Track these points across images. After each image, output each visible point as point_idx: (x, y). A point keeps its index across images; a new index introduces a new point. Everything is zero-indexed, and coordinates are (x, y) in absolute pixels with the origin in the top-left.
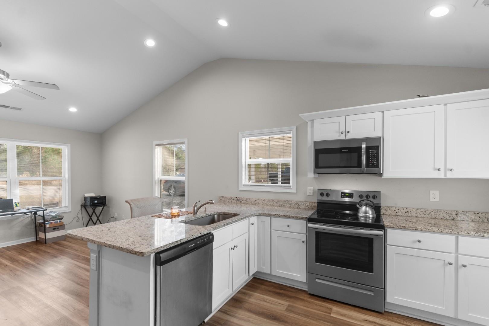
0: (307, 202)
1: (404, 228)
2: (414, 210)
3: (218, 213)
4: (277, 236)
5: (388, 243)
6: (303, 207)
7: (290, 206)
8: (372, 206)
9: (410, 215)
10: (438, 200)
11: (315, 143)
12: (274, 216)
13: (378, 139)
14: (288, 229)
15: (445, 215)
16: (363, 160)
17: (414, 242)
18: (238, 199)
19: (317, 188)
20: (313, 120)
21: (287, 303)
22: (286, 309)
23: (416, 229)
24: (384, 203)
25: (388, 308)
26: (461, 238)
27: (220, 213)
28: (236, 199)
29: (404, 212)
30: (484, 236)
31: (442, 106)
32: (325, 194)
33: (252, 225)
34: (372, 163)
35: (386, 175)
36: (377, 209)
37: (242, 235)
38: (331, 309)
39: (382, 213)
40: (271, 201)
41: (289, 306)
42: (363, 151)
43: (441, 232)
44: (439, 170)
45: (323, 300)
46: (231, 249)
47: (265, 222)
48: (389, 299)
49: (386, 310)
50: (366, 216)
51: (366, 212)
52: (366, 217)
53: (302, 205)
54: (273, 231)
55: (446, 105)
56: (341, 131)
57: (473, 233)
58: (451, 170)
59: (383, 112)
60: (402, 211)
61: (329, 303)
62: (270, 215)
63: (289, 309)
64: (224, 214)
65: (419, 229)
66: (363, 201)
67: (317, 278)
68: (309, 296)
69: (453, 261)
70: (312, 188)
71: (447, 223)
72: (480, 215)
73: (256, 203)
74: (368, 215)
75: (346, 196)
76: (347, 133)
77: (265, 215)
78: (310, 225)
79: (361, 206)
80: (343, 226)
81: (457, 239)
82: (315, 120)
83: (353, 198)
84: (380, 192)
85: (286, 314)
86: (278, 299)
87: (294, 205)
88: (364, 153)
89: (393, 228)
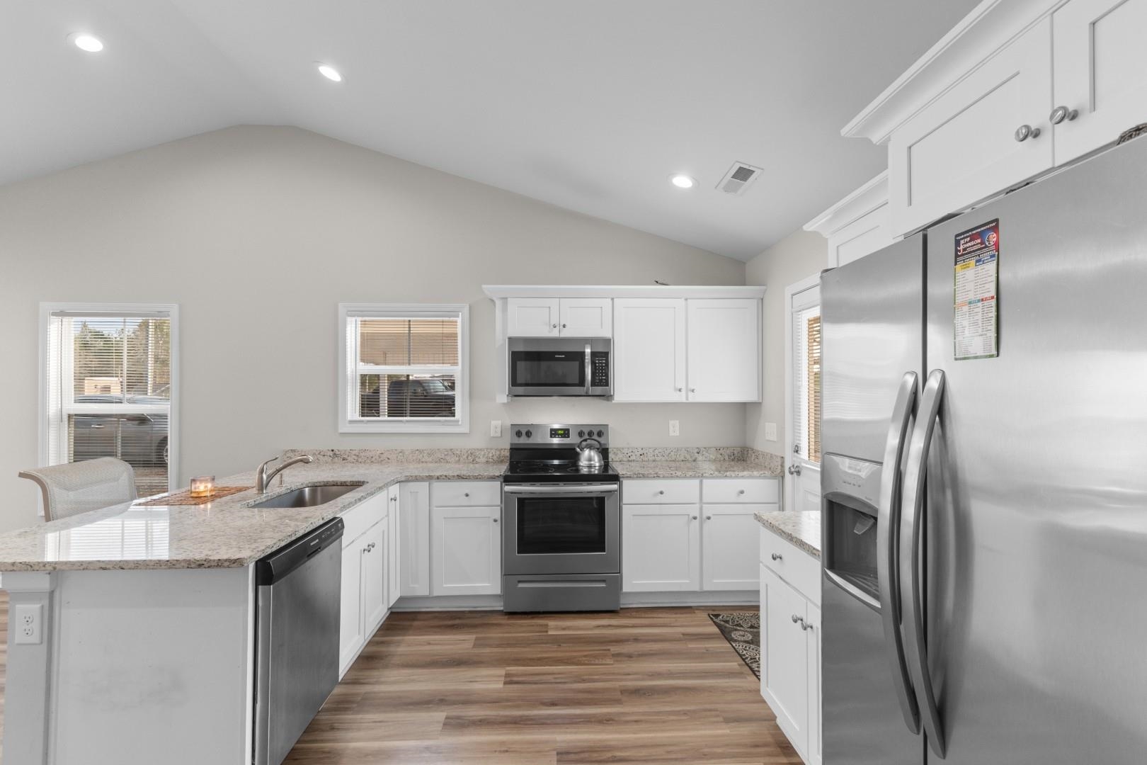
0: (492, 449)
1: (644, 477)
2: (651, 450)
3: (309, 485)
4: (445, 518)
5: (624, 502)
6: (484, 460)
7: (457, 459)
8: (598, 449)
9: (646, 459)
10: (678, 435)
11: (512, 340)
12: (438, 478)
13: (607, 342)
14: (465, 501)
15: (686, 455)
16: (588, 375)
17: (655, 495)
18: (337, 453)
19: (508, 423)
20: (506, 298)
21: (474, 636)
22: (474, 645)
23: (657, 477)
24: (613, 442)
25: (625, 602)
26: (705, 481)
27: (316, 484)
28: (331, 453)
29: (638, 454)
30: (726, 476)
31: (682, 301)
32: (524, 433)
33: (393, 501)
34: (599, 379)
35: (618, 398)
36: (604, 452)
37: (377, 523)
38: (547, 625)
39: (610, 460)
40: (417, 452)
41: (477, 639)
42: (588, 359)
43: (685, 477)
44: (680, 390)
45: (530, 616)
46: (364, 550)
47: (417, 492)
48: (626, 588)
49: (622, 607)
50: (591, 464)
51: (590, 459)
52: (590, 467)
53: (481, 457)
54: (435, 508)
55: (686, 299)
56: (552, 323)
57: (716, 473)
58: (693, 391)
59: (613, 299)
60: (637, 453)
61: (542, 617)
62: (430, 478)
63: (478, 644)
64: (326, 485)
65: (661, 476)
66: (585, 440)
67: (519, 582)
68: (506, 617)
69: (697, 514)
70: (499, 423)
71: (689, 465)
72: (721, 451)
73: (382, 459)
74: (592, 462)
75: (559, 435)
76: (561, 327)
77: (417, 479)
78: (508, 488)
79: (582, 449)
80: (561, 483)
81: (701, 483)
82: (509, 299)
83: (568, 437)
84: (607, 425)
85: (477, 651)
86: (454, 634)
87: (465, 457)
88: (588, 363)
89: (630, 477)
